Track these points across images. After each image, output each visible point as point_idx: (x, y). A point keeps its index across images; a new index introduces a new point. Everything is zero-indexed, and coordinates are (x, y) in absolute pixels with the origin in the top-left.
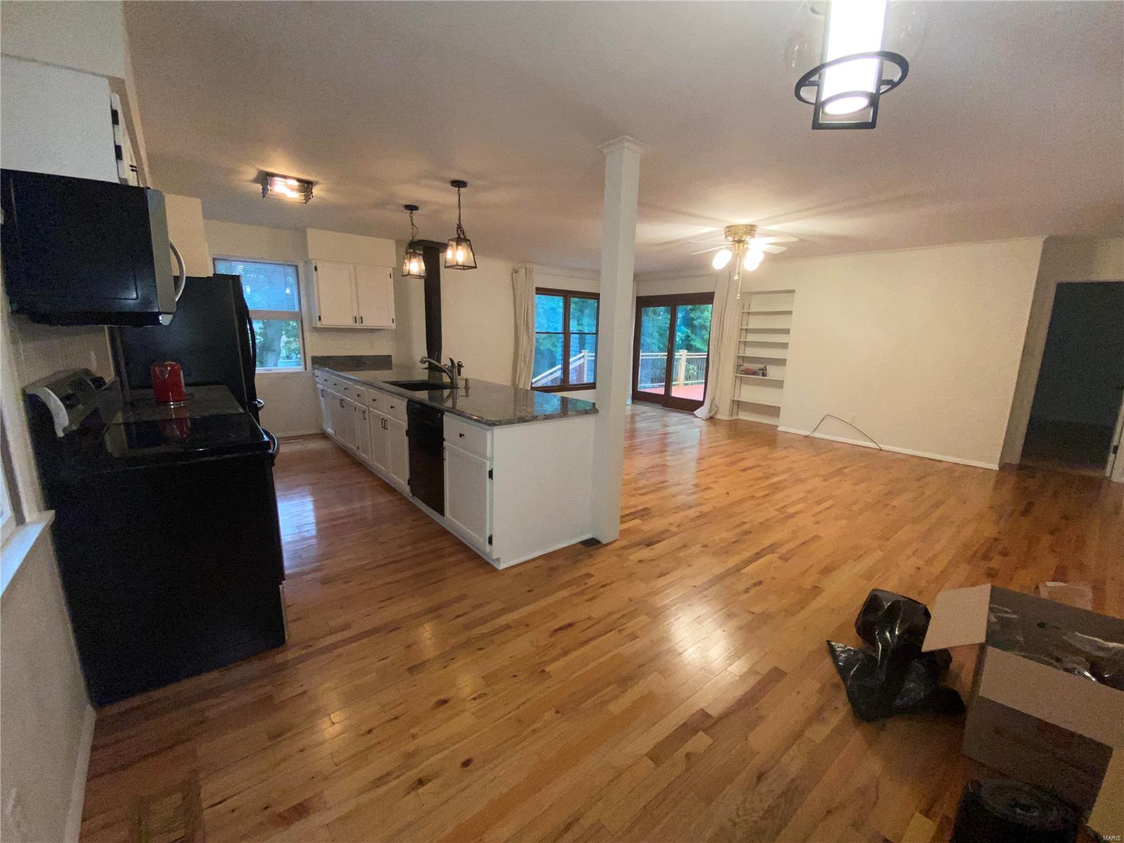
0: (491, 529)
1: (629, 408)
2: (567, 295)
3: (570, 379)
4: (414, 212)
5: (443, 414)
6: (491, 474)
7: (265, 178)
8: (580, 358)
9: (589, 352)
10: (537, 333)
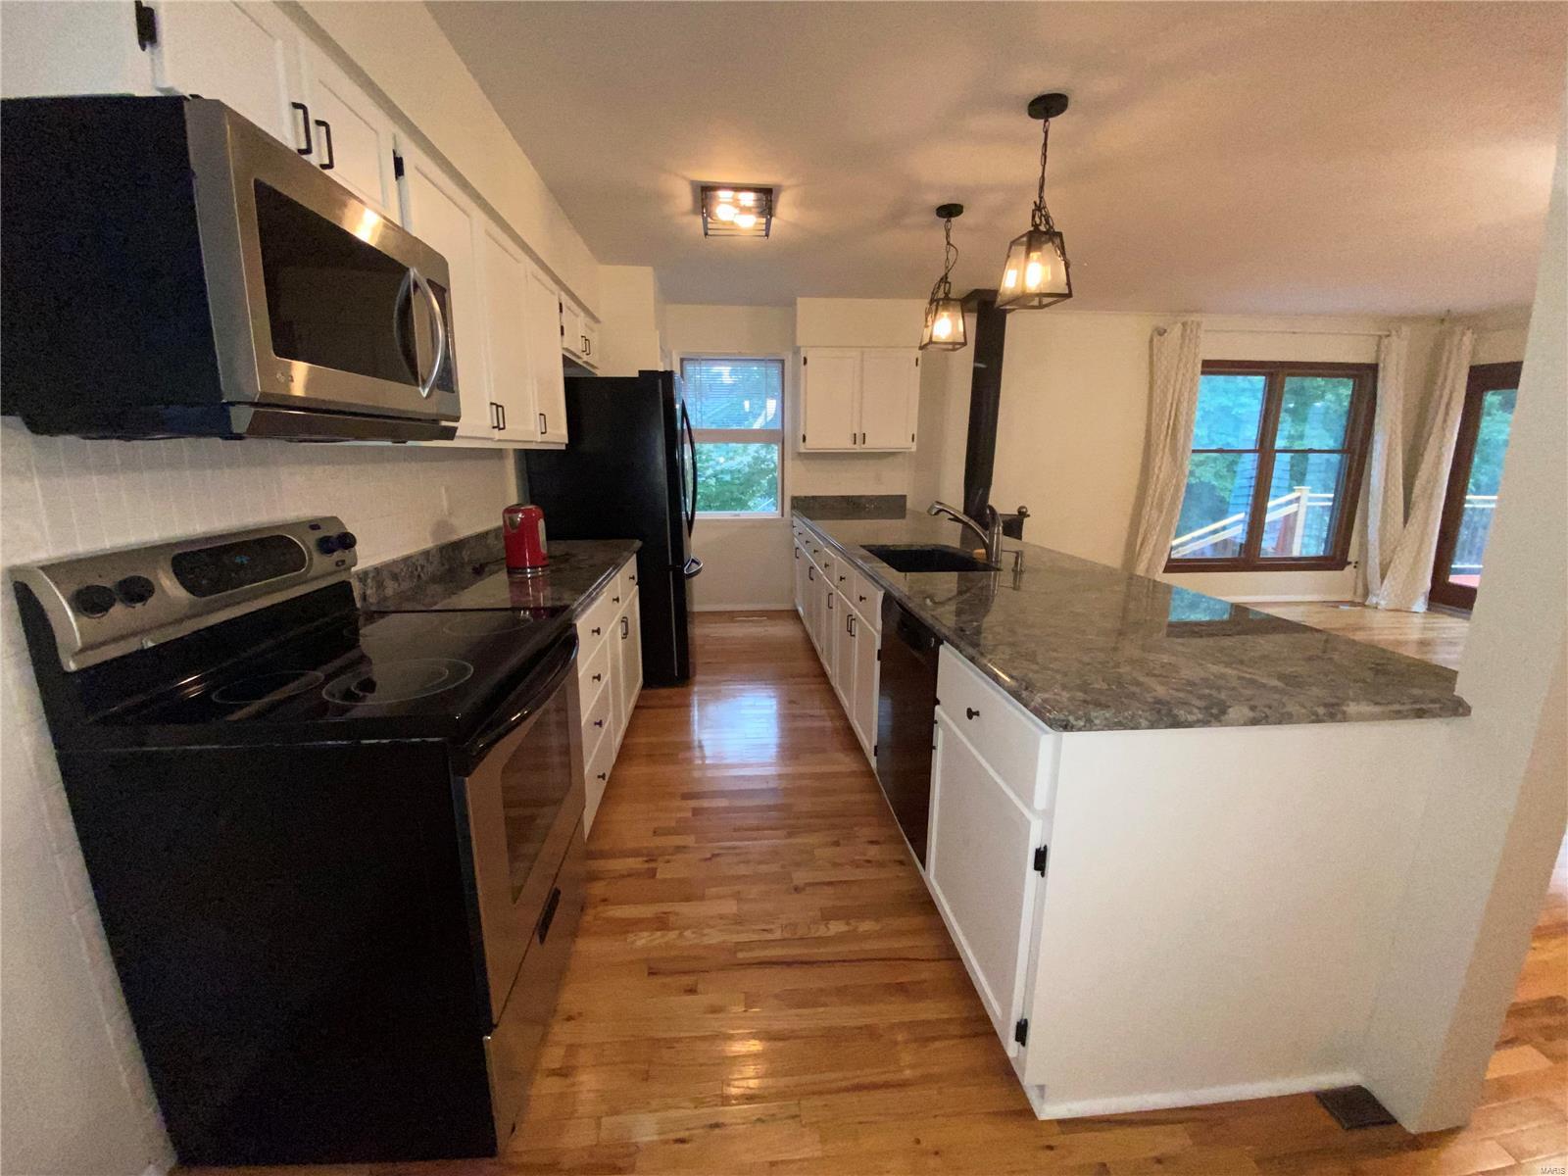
0: (1028, 1001)
1: (1417, 620)
2: (1275, 373)
3: (1264, 545)
4: (953, 219)
5: (940, 642)
6: (1041, 859)
7: (705, 193)
8: (1290, 502)
9: (1312, 491)
10: (1194, 451)
